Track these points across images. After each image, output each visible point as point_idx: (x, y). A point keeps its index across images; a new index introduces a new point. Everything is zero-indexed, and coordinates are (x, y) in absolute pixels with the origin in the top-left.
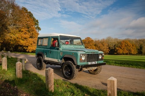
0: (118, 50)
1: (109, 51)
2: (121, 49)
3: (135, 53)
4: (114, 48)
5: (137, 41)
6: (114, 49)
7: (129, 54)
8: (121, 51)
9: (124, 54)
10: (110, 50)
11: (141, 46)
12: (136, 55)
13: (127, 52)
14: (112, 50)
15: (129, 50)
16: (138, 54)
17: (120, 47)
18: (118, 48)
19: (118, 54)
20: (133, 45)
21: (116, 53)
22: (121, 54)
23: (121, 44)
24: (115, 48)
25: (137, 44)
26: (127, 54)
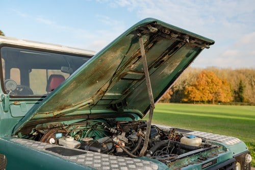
0: (192, 91)
1: (172, 93)
2: (198, 89)
3: (229, 101)
4: (181, 88)
5: (231, 74)
6: (182, 91)
7: (215, 101)
8: (197, 95)
9: (203, 102)
10: (173, 91)
11: (240, 84)
12: (230, 104)
13: (211, 97)
14: (177, 91)
15: (216, 93)
16: (233, 101)
17: (195, 86)
18: (190, 88)
19: (191, 102)
20: (223, 82)
21: (186, 100)
22: (197, 102)
23: (198, 78)
24: (184, 88)
25: (232, 80)
26: (209, 102)
